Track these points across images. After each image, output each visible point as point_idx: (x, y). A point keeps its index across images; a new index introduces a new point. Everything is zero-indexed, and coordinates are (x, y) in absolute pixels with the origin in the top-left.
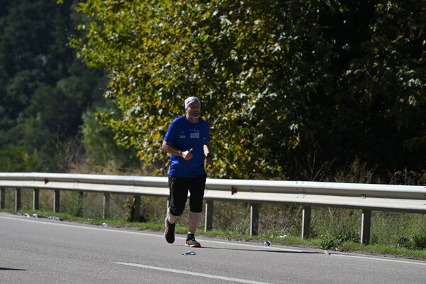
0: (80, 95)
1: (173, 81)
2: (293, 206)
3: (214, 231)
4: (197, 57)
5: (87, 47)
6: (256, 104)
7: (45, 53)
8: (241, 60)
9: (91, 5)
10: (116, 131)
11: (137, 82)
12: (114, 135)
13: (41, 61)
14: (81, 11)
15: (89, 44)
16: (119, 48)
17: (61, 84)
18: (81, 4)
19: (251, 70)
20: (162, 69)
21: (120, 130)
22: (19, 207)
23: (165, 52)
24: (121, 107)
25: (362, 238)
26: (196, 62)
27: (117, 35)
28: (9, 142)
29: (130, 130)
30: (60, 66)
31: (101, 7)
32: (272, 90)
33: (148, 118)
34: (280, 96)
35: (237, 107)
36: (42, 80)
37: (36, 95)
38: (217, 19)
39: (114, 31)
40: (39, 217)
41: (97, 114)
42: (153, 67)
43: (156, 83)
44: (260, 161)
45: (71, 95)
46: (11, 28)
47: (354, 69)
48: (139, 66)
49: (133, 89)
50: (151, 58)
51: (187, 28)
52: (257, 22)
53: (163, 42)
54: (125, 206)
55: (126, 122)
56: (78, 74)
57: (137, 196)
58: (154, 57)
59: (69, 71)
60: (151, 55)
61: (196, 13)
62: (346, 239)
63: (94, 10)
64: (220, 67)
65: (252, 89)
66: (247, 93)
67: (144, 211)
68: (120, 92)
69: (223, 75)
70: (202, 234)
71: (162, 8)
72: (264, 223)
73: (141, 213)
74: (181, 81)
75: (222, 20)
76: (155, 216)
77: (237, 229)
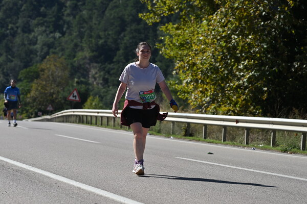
1: (208, 66)
2: (268, 130)
3: (227, 142)
5: (165, 48)
6: (249, 78)
8: (241, 55)
9: (167, 27)
10: (179, 91)
11: (189, 67)
12: (177, 92)
14: (162, 30)
15: (166, 47)
16: (180, 49)
18: (162, 27)
23: (203, 51)
24: (182, 79)
25: (301, 147)
26: (219, 57)
27: (179, 42)
29: (186, 90)
31: (172, 28)
33: (193, 84)
34: (261, 74)
35: (239, 79)
38: (230, 35)
39: (178, 41)
42: (198, 59)
43: (199, 67)
46: (127, 38)
48: (190, 58)
49: (188, 70)
50: (196, 55)
51: (215, 40)
53: (203, 47)
54: (182, 128)
55: (184, 86)
56: (161, 61)
57: (189, 123)
58: (198, 54)
59: (156, 59)
60: (196, 52)
61: (220, 32)
62: (294, 148)
63: (168, 30)
64: (231, 60)
65: (247, 70)
66: (244, 73)
67: (192, 131)
68: (181, 71)
69: (232, 63)
70: (221, 143)
71: (203, 30)
72: (252, 139)
73: (190, 132)
74: (211, 67)
75: (233, 36)
76: (197, 133)
77: (238, 141)
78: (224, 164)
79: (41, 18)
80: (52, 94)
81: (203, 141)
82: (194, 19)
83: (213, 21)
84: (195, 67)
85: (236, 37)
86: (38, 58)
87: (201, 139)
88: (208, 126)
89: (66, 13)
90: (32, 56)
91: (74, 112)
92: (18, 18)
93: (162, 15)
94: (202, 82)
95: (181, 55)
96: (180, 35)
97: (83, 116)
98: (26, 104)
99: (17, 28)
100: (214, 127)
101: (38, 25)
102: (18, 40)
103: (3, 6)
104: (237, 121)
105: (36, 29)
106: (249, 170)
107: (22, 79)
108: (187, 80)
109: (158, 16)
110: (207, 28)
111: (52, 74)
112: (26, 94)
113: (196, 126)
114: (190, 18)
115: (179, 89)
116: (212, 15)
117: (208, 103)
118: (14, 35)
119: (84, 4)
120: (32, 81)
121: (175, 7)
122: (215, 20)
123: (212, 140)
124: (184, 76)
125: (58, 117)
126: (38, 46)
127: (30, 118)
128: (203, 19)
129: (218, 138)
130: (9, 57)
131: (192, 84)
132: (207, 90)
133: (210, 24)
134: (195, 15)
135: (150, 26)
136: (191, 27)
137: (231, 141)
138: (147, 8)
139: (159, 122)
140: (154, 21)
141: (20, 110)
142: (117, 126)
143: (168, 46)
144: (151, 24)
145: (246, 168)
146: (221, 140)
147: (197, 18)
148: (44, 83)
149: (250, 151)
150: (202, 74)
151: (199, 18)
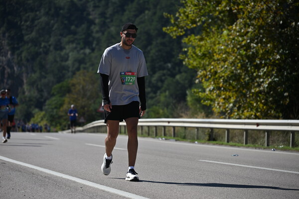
0: (187, 82)
1: (229, 74)
2: (287, 132)
3: (248, 145)
4: (240, 62)
5: (188, 59)
6: (269, 84)
7: (170, 62)
8: (261, 63)
9: (189, 39)
10: (202, 99)
11: (211, 75)
12: (201, 101)
13: (168, 66)
14: (185, 43)
15: (189, 57)
16: (203, 59)
17: (178, 77)
18: (185, 39)
19: (266, 68)
20: (223, 69)
21: (204, 98)
22: (156, 135)
23: (225, 60)
24: (205, 87)
26: (239, 65)
27: (201, 53)
28: (153, 105)
29: (209, 98)
30: (177, 68)
31: (194, 39)
32: (276, 77)
34: (280, 80)
35: (259, 86)
36: (169, 75)
37: (166, 83)
38: (249, 44)
39: (200, 51)
40: (166, 139)
41: (193, 90)
42: (219, 68)
43: (221, 76)
44: (271, 111)
45: (182, 82)
46: (153, 51)
48: (212, 67)
49: (210, 78)
50: (218, 64)
51: (235, 49)
52: (269, 45)
53: (224, 56)
54: (206, 133)
55: (207, 95)
56: (185, 72)
57: (212, 129)
59: (182, 70)
60: (218, 62)
61: (239, 41)
63: (191, 41)
64: (251, 67)
65: (267, 76)
66: (264, 79)
67: (215, 135)
68: (203, 80)
69: (253, 70)
70: (243, 146)
71: (223, 40)
72: (272, 141)
73: (214, 136)
74: (232, 74)
75: (252, 44)
76: (221, 138)
77: (259, 143)
78: (244, 165)
79: (71, 36)
80: (83, 107)
81: (226, 145)
82: (215, 30)
83: (232, 31)
84: (217, 76)
85: (255, 45)
86: (70, 74)
87: (224, 143)
88: (231, 131)
89: (95, 30)
90: (64, 72)
92: (50, 37)
93: (185, 28)
94: (225, 90)
95: (203, 64)
96: (202, 45)
98: (60, 117)
99: (50, 46)
100: (237, 130)
101: (69, 42)
102: (50, 57)
103: (36, 26)
104: (258, 125)
105: (67, 47)
106: (268, 169)
107: (55, 93)
108: (210, 88)
109: (181, 29)
110: (226, 38)
111: (83, 88)
112: (60, 108)
113: (219, 131)
114: (211, 30)
115: (202, 97)
116: (232, 25)
117: (232, 109)
118: (47, 53)
119: (112, 21)
120: (63, 95)
122: (235, 30)
123: (234, 144)
124: (208, 84)
125: (90, 128)
126: (69, 62)
127: (63, 130)
128: (223, 29)
129: (240, 141)
130: (43, 73)
131: (215, 91)
132: (230, 97)
133: (230, 33)
134: (216, 26)
135: (175, 39)
136: (212, 38)
137: (253, 143)
138: (170, 22)
139: (184, 128)
140: (178, 34)
141: (54, 123)
142: (144, 134)
143: (191, 57)
144: (175, 37)
145: (266, 167)
146: (243, 143)
147: (218, 29)
148: (75, 96)
149: (270, 152)
150: (223, 81)
151: (220, 29)
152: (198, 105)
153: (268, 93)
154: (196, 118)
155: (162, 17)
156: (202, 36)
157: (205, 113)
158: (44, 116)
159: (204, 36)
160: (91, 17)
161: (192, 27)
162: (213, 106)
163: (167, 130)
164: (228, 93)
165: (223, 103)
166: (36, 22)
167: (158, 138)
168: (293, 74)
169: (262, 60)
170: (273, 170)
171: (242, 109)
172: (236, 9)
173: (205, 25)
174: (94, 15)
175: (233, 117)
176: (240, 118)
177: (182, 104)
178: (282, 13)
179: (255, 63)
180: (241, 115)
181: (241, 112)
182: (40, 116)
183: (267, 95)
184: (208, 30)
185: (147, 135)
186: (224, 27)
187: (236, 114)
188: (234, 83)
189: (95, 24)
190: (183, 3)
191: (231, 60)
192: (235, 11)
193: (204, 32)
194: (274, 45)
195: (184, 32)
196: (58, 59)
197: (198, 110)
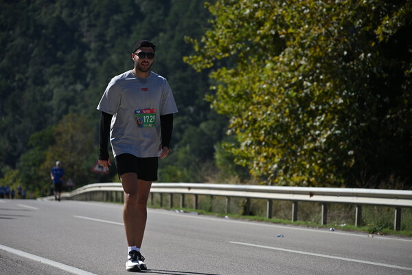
0: (215, 133)
1: (273, 124)
2: (352, 205)
3: (298, 222)
4: (288, 107)
5: (217, 101)
6: (328, 138)
7: (192, 105)
8: (317, 109)
9: (219, 73)
10: (236, 157)
11: (249, 125)
12: (233, 159)
13: (189, 111)
14: (213, 78)
15: (218, 99)
16: (238, 102)
17: (203, 126)
18: (213, 73)
19: (324, 116)
20: (265, 116)
21: (238, 156)
22: (172, 206)
23: (267, 104)
24: (240, 140)
25: (395, 226)
26: (287, 111)
27: (236, 93)
28: (168, 164)
29: (245, 155)
30: (202, 114)
31: (226, 74)
32: (337, 129)
34: (343, 133)
35: (314, 140)
36: (190, 123)
37: (187, 133)
38: (301, 82)
39: (234, 91)
40: (185, 212)
41: (223, 145)
42: (259, 114)
43: (261, 125)
44: (329, 176)
45: (208, 133)
47: (391, 115)
48: (250, 113)
49: (246, 128)
50: (258, 109)
51: (281, 88)
52: (328, 84)
53: (266, 98)
54: (240, 205)
55: (242, 151)
56: (214, 119)
57: (249, 199)
61: (288, 78)
62: (385, 227)
63: (221, 77)
64: (303, 114)
65: (325, 128)
66: (321, 131)
67: (253, 208)
68: (238, 131)
69: (305, 119)
70: (290, 223)
71: (265, 75)
72: (331, 217)
73: (251, 210)
74: (276, 124)
75: (305, 83)
76: (260, 211)
77: (313, 220)
78: (292, 249)
79: (57, 65)
80: (71, 165)
81: (267, 222)
82: (255, 62)
83: (279, 64)
84: (256, 125)
85: (309, 84)
86: (54, 118)
87: (265, 218)
88: (274, 202)
89: (89, 58)
90: (46, 115)
91: (100, 187)
92: (28, 66)
93: (214, 59)
94: (268, 145)
95: (238, 109)
96: (237, 83)
97: (111, 192)
98: (40, 178)
100: (283, 201)
101: (53, 74)
102: (27, 95)
103: (8, 50)
104: (311, 194)
105: (51, 81)
106: (324, 256)
107: (34, 144)
108: (246, 142)
109: (208, 59)
110: (270, 73)
111: (72, 138)
112: (39, 165)
113: (258, 202)
114: (249, 61)
115: (236, 154)
116: (278, 55)
117: (276, 172)
118: (22, 88)
119: (113, 46)
120: (45, 148)
121: (231, 47)
122: (282, 62)
123: (279, 220)
124: (243, 136)
125: (80, 195)
127: (43, 196)
128: (266, 61)
129: (287, 217)
130: (17, 117)
131: (253, 147)
132: (274, 155)
133: (275, 67)
134: (256, 56)
135: (199, 73)
136: (250, 72)
137: (304, 220)
138: (194, 49)
139: (210, 197)
140: (204, 67)
141: (31, 187)
142: (155, 204)
143: (221, 98)
144: (199, 71)
145: (321, 253)
146: (290, 219)
147: (259, 60)
148: (61, 149)
149: (328, 233)
150: (265, 133)
151: (261, 61)
152: (230, 166)
153: (326, 150)
154: (227, 183)
155: (182, 42)
156: (237, 70)
157: (239, 177)
158: (18, 176)
159: (240, 70)
160: (84, 40)
161: (223, 56)
162: (250, 167)
163: (186, 198)
164: (271, 149)
165: (264, 163)
166: (9, 45)
167: (174, 210)
168: (361, 124)
169: (319, 105)
170: (331, 257)
171: (290, 172)
172: (284, 34)
173: (242, 54)
174: (89, 38)
175: (277, 183)
176: (287, 185)
177: (208, 164)
178: (346, 40)
179: (309, 109)
180: (288, 180)
181: (288, 176)
182: (12, 176)
183: (325, 154)
184: (245, 62)
185: (159, 205)
186: (267, 57)
187: (282, 178)
188: (280, 136)
189: (90, 50)
190: (211, 24)
191: (275, 104)
192: (283, 36)
193: (240, 64)
194: (335, 84)
195: (212, 64)
196: (38, 98)
197: (230, 172)
